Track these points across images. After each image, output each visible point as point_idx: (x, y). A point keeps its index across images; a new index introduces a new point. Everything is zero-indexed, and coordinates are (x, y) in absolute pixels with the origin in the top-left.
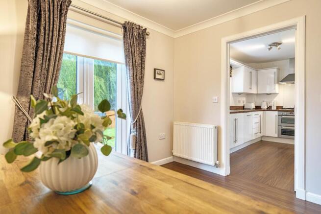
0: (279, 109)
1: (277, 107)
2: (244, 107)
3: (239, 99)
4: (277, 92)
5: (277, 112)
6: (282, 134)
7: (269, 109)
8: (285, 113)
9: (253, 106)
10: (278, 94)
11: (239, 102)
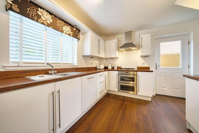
0: (119, 69)
1: (118, 67)
2: (96, 67)
3: (92, 62)
4: (118, 57)
5: (117, 71)
6: (121, 89)
7: (113, 69)
8: (123, 73)
9: (102, 67)
10: (118, 58)
11: (92, 64)
